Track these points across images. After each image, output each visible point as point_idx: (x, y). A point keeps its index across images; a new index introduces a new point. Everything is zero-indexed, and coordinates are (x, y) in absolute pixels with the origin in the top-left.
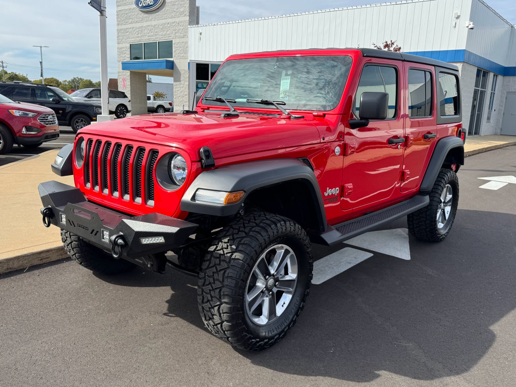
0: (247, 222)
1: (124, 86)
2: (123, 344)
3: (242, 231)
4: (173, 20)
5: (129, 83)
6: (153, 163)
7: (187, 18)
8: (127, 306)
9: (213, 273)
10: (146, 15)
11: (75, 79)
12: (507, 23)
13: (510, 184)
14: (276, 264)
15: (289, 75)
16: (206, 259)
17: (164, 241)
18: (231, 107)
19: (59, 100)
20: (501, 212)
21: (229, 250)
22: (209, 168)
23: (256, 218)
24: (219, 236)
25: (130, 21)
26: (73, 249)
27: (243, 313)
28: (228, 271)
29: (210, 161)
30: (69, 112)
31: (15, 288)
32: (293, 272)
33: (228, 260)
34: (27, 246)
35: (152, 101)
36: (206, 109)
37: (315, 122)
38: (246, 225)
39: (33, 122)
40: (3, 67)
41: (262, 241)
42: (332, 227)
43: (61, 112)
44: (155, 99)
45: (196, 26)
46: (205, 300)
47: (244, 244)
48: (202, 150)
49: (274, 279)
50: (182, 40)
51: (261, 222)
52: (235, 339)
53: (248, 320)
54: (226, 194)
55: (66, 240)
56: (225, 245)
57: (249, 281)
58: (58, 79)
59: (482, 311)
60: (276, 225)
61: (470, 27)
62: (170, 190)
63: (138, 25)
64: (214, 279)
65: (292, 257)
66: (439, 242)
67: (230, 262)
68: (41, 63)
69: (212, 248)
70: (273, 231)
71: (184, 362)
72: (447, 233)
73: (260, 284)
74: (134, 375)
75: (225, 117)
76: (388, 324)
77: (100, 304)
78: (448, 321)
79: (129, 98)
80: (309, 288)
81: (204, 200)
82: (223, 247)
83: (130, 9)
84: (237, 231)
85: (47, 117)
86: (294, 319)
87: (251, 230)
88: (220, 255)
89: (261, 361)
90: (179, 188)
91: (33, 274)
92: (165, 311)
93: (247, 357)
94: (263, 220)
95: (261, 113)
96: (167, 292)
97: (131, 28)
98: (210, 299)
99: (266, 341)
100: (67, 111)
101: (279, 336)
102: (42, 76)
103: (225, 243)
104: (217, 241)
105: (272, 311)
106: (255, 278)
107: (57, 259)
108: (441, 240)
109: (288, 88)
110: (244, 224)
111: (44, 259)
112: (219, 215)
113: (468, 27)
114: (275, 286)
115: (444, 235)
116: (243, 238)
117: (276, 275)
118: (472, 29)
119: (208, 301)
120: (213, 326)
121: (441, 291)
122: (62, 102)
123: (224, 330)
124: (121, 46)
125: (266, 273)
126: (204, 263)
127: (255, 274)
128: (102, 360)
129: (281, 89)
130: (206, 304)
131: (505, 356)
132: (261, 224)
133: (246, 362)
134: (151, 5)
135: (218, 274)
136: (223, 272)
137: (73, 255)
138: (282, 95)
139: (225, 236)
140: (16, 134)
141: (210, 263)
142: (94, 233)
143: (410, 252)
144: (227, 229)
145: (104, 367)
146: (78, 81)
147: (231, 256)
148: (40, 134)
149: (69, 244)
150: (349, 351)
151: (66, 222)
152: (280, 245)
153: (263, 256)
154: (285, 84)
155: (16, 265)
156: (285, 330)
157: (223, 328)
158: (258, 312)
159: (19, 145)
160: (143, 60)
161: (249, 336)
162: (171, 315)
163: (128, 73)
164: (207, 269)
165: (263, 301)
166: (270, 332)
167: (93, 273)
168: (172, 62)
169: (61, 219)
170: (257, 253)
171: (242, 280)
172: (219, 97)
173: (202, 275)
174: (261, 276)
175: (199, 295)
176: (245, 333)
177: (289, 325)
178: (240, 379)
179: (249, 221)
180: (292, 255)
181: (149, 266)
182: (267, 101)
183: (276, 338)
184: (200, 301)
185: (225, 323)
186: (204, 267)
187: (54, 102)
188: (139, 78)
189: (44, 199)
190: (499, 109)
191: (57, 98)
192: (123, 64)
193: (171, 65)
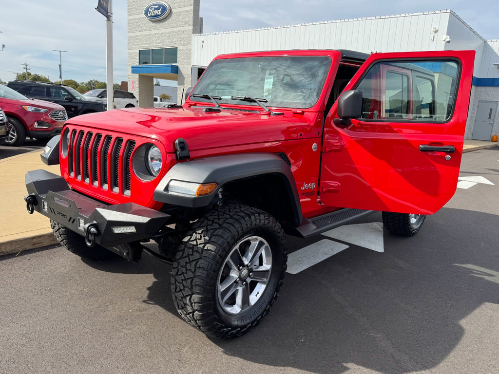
0: (222, 214)
1: (133, 87)
2: (100, 330)
3: (216, 223)
4: (178, 29)
5: (138, 86)
6: (130, 151)
7: (191, 28)
8: (109, 292)
9: (186, 263)
10: (154, 24)
11: (91, 81)
12: (481, 38)
13: (479, 184)
14: (250, 255)
15: (272, 75)
16: (180, 249)
17: (135, 231)
18: (215, 103)
19: (71, 98)
20: (470, 210)
21: (202, 241)
22: (183, 159)
23: (231, 210)
24: (194, 227)
25: (140, 29)
26: (61, 235)
27: (215, 303)
28: (200, 261)
29: (185, 153)
30: (80, 110)
31: (5, 271)
32: (267, 264)
33: (200, 251)
34: (21, 231)
35: (158, 102)
36: (193, 105)
37: (294, 119)
38: (220, 217)
39: (44, 117)
40: (27, 69)
41: (235, 233)
42: (309, 220)
43: (73, 109)
44: (161, 100)
45: (199, 34)
46: (178, 290)
47: (217, 235)
48: (177, 141)
49: (248, 270)
50: (186, 47)
51: (235, 214)
52: (207, 328)
53: (220, 309)
54: (198, 185)
55: (54, 227)
56: (198, 236)
57: (221, 272)
58: (76, 81)
59: (449, 304)
60: (250, 217)
61: (447, 40)
62: (145, 180)
63: (147, 33)
64: (186, 269)
65: (266, 249)
66: (411, 236)
67: (202, 253)
68: (60, 66)
69: (186, 239)
70: (247, 223)
71: (157, 349)
72: (419, 227)
73: (234, 275)
74: (106, 361)
75: (206, 111)
76: (359, 314)
77: (84, 289)
78: (417, 313)
79: (138, 99)
80: (282, 279)
81: (177, 191)
82: (197, 238)
83: (140, 18)
84: (211, 222)
85: (58, 113)
86: (267, 309)
87: (224, 222)
88: (194, 245)
89: (232, 349)
90: (154, 178)
91: (25, 259)
92: (145, 297)
93: (219, 346)
94: (238, 212)
95: (243, 110)
96: (149, 279)
97: (140, 36)
98: (182, 288)
99: (237, 329)
100: (78, 109)
101: (252, 325)
102: (60, 77)
103: (199, 234)
104: (192, 232)
105: (245, 300)
106: (228, 268)
107: (49, 244)
108: (413, 234)
109: (271, 87)
110: (218, 215)
111: (36, 244)
112: (191, 206)
113: (445, 40)
114: (249, 276)
115: (417, 229)
116: (216, 229)
117: (250, 266)
118: (449, 42)
119: (181, 290)
120: (186, 315)
121: (411, 283)
122: (74, 101)
123: (196, 319)
124: (131, 51)
125: (240, 264)
126: (178, 253)
127: (229, 265)
128: (77, 345)
129: (265, 88)
130: (179, 294)
131: (470, 348)
132: (235, 217)
133: (218, 350)
134: (159, 15)
135: (191, 265)
136: (195, 262)
137: (61, 241)
138: (265, 94)
139: (199, 228)
140: (28, 128)
141: (183, 254)
142: (72, 221)
143: (384, 245)
144: (202, 220)
145: (77, 352)
146: (94, 83)
147: (204, 247)
148: (51, 128)
149: (57, 230)
150: (319, 340)
151: (48, 209)
152: (254, 237)
153: (237, 247)
154: (269, 83)
155: (8, 249)
156: (258, 319)
157: (195, 317)
158: (232, 302)
159: (31, 138)
160: (151, 65)
161: (220, 325)
162: (150, 302)
163: (137, 76)
164: (180, 259)
165: (237, 291)
166: (242, 321)
167: (82, 259)
168: (177, 67)
169: (44, 206)
170: (229, 245)
171: (214, 271)
172: (205, 94)
173: (175, 264)
174: (234, 267)
175: (172, 284)
176: (216, 323)
177: (262, 315)
178: (209, 367)
179: (224, 213)
180: (267, 247)
181: (125, 254)
182: (250, 98)
183: (248, 326)
184: (173, 290)
185: (197, 312)
186: (178, 257)
187: (67, 101)
188: (146, 81)
189: (28, 186)
190: (472, 116)
191: (70, 97)
192: (133, 68)
193: (176, 70)
